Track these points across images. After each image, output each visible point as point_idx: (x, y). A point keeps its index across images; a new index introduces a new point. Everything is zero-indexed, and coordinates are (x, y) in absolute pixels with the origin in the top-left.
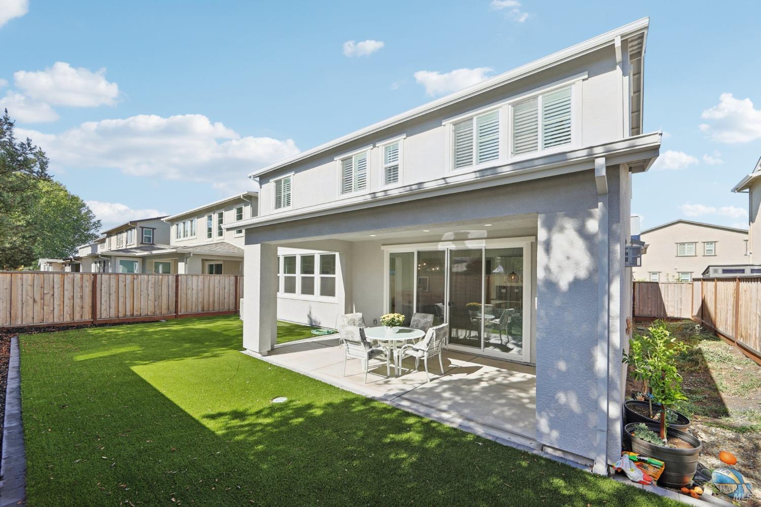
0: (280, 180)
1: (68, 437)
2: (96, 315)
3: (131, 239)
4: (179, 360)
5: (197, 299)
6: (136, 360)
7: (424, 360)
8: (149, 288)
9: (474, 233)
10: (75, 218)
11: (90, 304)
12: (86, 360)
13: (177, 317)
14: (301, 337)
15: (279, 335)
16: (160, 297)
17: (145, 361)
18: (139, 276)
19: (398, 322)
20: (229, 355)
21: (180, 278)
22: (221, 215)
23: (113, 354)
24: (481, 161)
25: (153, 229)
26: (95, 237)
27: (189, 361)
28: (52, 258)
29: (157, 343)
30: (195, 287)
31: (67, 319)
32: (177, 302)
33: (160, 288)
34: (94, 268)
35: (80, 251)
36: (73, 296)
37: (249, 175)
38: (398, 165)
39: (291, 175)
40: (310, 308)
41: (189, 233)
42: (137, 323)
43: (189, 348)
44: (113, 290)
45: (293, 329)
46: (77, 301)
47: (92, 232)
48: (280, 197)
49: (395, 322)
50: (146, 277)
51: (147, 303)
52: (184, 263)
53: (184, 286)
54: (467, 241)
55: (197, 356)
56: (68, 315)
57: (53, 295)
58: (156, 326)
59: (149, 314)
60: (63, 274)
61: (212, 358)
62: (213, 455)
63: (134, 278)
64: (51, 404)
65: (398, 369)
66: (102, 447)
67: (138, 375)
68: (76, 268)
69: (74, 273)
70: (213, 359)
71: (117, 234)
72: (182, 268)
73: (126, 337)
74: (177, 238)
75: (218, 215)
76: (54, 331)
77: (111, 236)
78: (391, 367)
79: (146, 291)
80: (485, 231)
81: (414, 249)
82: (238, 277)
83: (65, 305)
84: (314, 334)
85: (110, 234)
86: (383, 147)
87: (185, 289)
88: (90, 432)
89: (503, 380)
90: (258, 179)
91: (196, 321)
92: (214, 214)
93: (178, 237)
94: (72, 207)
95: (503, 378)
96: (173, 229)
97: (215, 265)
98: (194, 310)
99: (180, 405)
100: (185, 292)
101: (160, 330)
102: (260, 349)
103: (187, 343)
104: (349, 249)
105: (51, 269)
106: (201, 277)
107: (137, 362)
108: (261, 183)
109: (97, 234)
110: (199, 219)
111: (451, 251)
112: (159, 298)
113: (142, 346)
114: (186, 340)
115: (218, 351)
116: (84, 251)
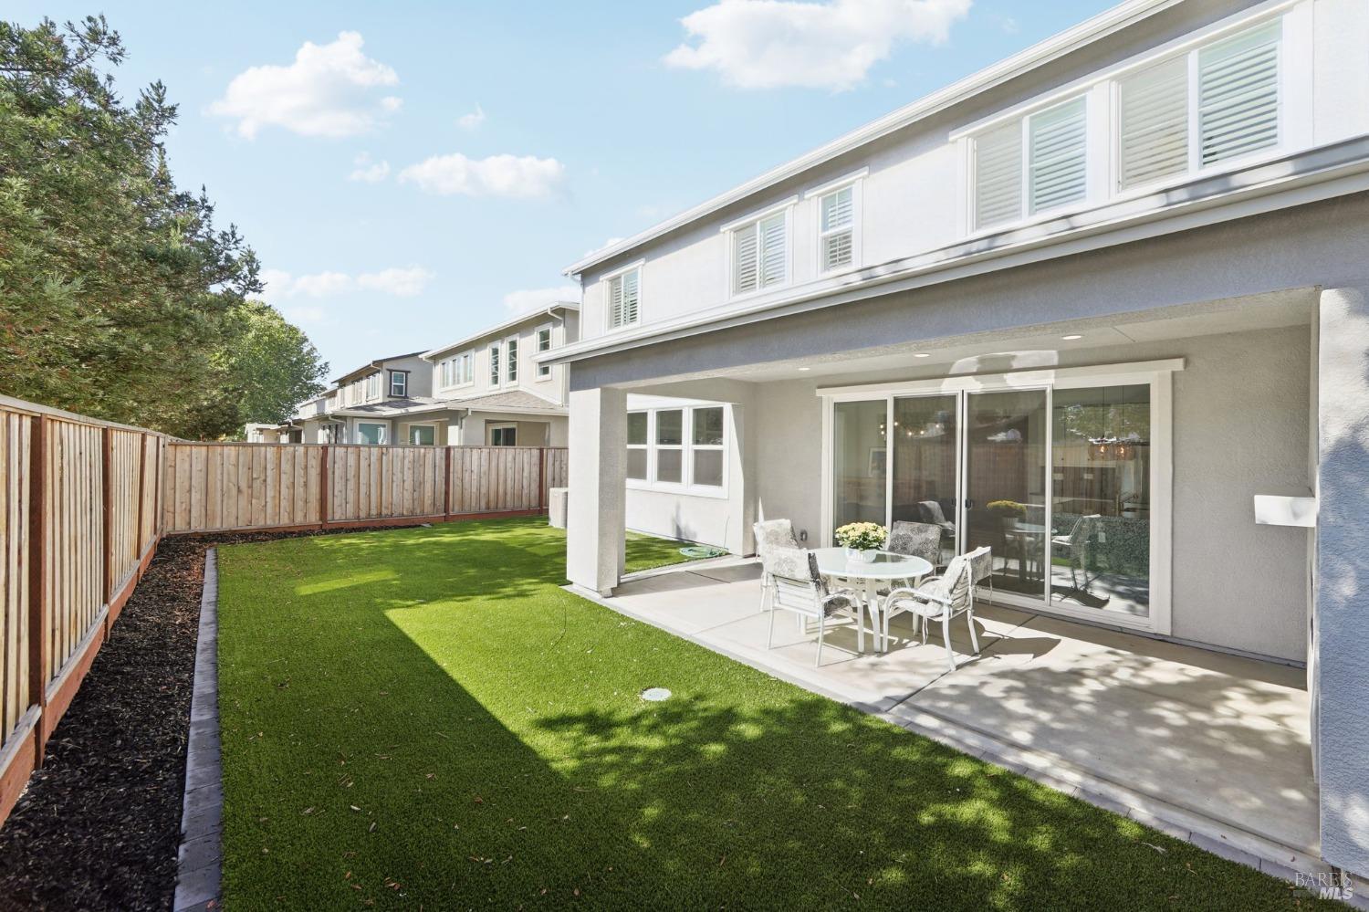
0: (618, 277)
1: (291, 752)
2: (326, 514)
3: (374, 390)
4: (462, 601)
5: (479, 489)
6: (392, 598)
7: (941, 623)
8: (406, 469)
9: (1024, 357)
10: (295, 359)
11: (318, 497)
12: (315, 594)
13: (448, 518)
14: (665, 562)
15: (630, 558)
16: (422, 483)
17: (407, 599)
18: (391, 450)
19: (875, 541)
20: (545, 593)
21: (452, 452)
22: (513, 345)
23: (354, 584)
24: (1038, 207)
25: (407, 372)
26: (322, 389)
27: (480, 602)
28: (262, 423)
29: (421, 567)
30: (475, 468)
31: (285, 521)
32: (447, 493)
33: (422, 469)
34: (322, 437)
35: (301, 411)
36: (294, 483)
37: (565, 271)
38: (850, 231)
39: (638, 265)
40: (678, 507)
41: (462, 378)
42: (387, 528)
43: (474, 577)
44: (351, 472)
45: (646, 545)
46: (300, 490)
47: (316, 381)
48: (618, 308)
49: (870, 541)
50: (400, 450)
51: (401, 495)
52: (457, 427)
53: (459, 467)
54: (1010, 374)
55: (490, 594)
56: (286, 514)
57: (265, 481)
58: (417, 535)
59: (405, 513)
60: (279, 446)
61: (517, 598)
62: (555, 821)
63: (382, 453)
64: (264, 678)
65: (882, 638)
66: (349, 781)
67: (397, 628)
68: (296, 438)
69: (294, 444)
70: (519, 600)
71: (353, 382)
72: (454, 435)
73: (373, 553)
74: (443, 386)
75: (508, 345)
76: (266, 540)
77: (345, 386)
78: (866, 634)
79: (400, 475)
80: (1054, 352)
81: (887, 393)
82: (545, 451)
83: (282, 497)
84: (686, 557)
85: (343, 382)
86: (820, 199)
87: (460, 471)
88: (327, 746)
89: (1133, 675)
90: (579, 277)
91: (478, 527)
92: (502, 342)
93: (445, 383)
94: (290, 343)
95: (1132, 671)
96: (437, 370)
97: (504, 429)
98: (474, 509)
99: (475, 695)
100: (460, 476)
101: (425, 542)
102: (598, 587)
103: (469, 567)
104: (752, 396)
105: (262, 439)
106: (485, 451)
107: (393, 601)
108: (584, 284)
109: (324, 384)
110: (477, 354)
111: (970, 396)
112: (420, 488)
113: (398, 572)
114: (466, 561)
115: (526, 584)
116: (306, 411)
